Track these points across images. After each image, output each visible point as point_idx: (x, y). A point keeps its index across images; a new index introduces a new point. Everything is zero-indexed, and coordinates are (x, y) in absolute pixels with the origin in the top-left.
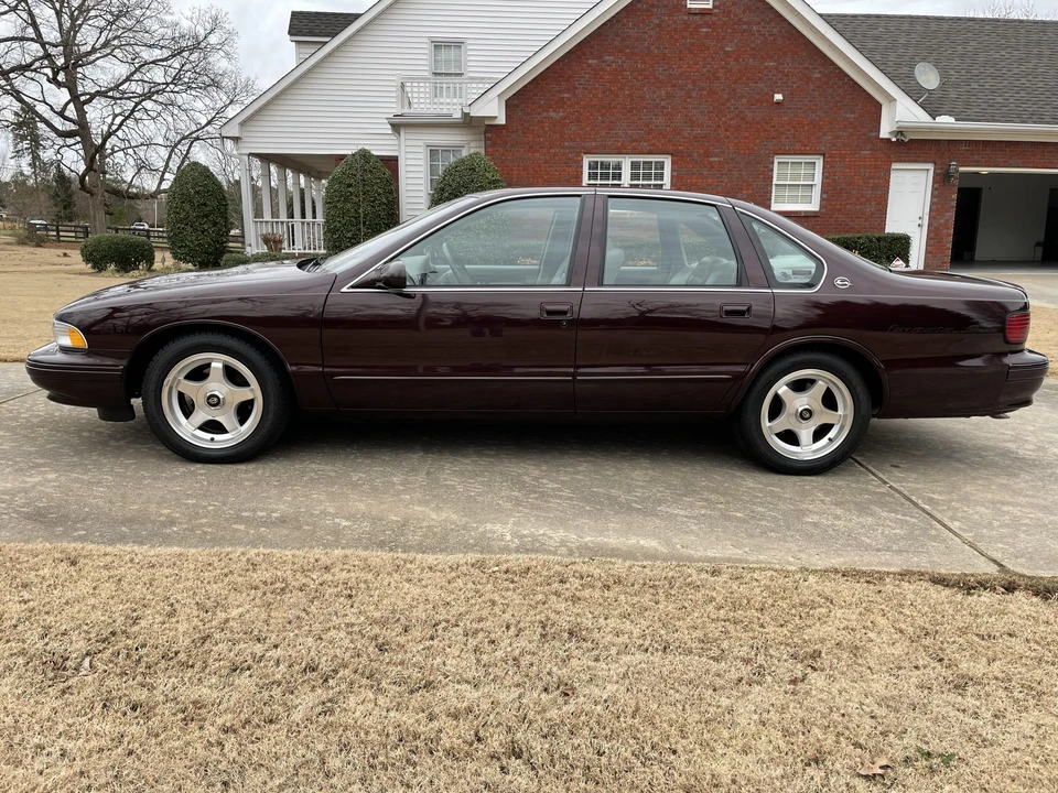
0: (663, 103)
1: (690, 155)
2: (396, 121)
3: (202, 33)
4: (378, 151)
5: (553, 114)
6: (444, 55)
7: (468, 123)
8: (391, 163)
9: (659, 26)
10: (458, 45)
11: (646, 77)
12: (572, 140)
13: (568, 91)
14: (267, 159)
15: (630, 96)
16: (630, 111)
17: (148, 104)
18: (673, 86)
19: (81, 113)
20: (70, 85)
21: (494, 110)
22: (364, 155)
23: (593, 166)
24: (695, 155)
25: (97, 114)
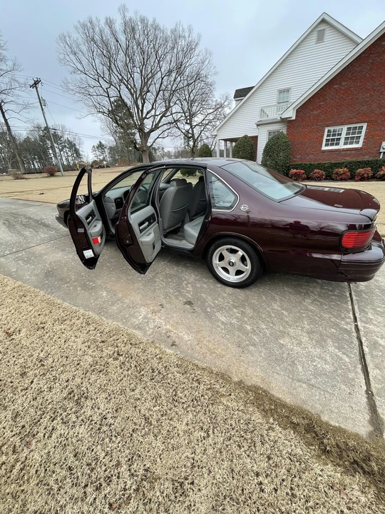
0: (368, 100)
1: (377, 122)
2: (259, 123)
3: (223, 102)
4: (250, 135)
5: (315, 112)
6: (282, 96)
7: (283, 121)
8: (255, 138)
9: (372, 63)
10: (288, 90)
11: (362, 89)
12: (322, 122)
13: (323, 101)
14: (226, 140)
15: (351, 99)
16: (351, 105)
17: (208, 127)
18: (374, 91)
19: (193, 131)
20: (190, 124)
21: (291, 114)
22: (246, 137)
23: (329, 131)
24: (379, 121)
25: (196, 131)
